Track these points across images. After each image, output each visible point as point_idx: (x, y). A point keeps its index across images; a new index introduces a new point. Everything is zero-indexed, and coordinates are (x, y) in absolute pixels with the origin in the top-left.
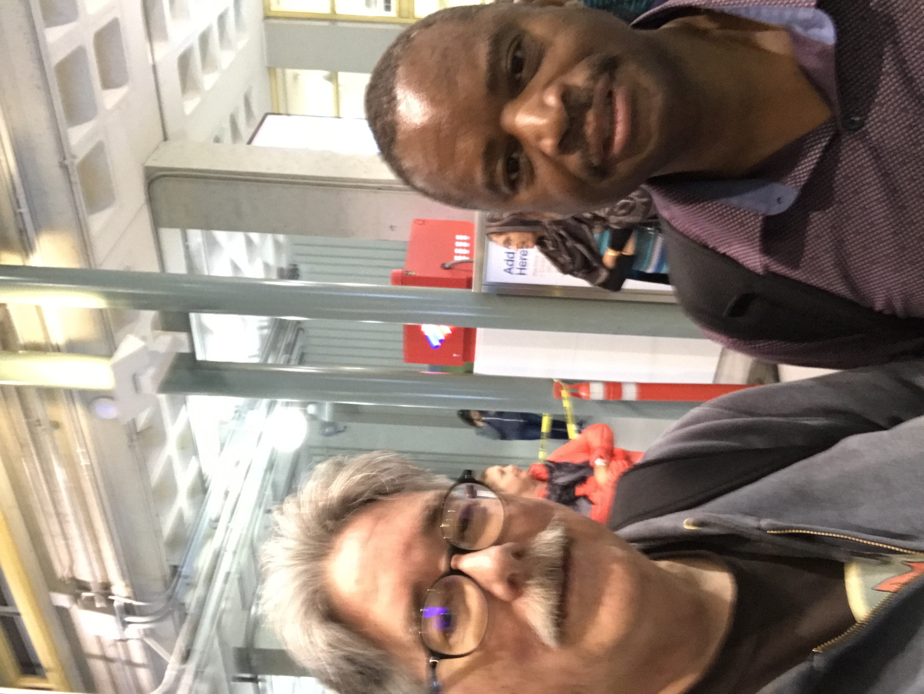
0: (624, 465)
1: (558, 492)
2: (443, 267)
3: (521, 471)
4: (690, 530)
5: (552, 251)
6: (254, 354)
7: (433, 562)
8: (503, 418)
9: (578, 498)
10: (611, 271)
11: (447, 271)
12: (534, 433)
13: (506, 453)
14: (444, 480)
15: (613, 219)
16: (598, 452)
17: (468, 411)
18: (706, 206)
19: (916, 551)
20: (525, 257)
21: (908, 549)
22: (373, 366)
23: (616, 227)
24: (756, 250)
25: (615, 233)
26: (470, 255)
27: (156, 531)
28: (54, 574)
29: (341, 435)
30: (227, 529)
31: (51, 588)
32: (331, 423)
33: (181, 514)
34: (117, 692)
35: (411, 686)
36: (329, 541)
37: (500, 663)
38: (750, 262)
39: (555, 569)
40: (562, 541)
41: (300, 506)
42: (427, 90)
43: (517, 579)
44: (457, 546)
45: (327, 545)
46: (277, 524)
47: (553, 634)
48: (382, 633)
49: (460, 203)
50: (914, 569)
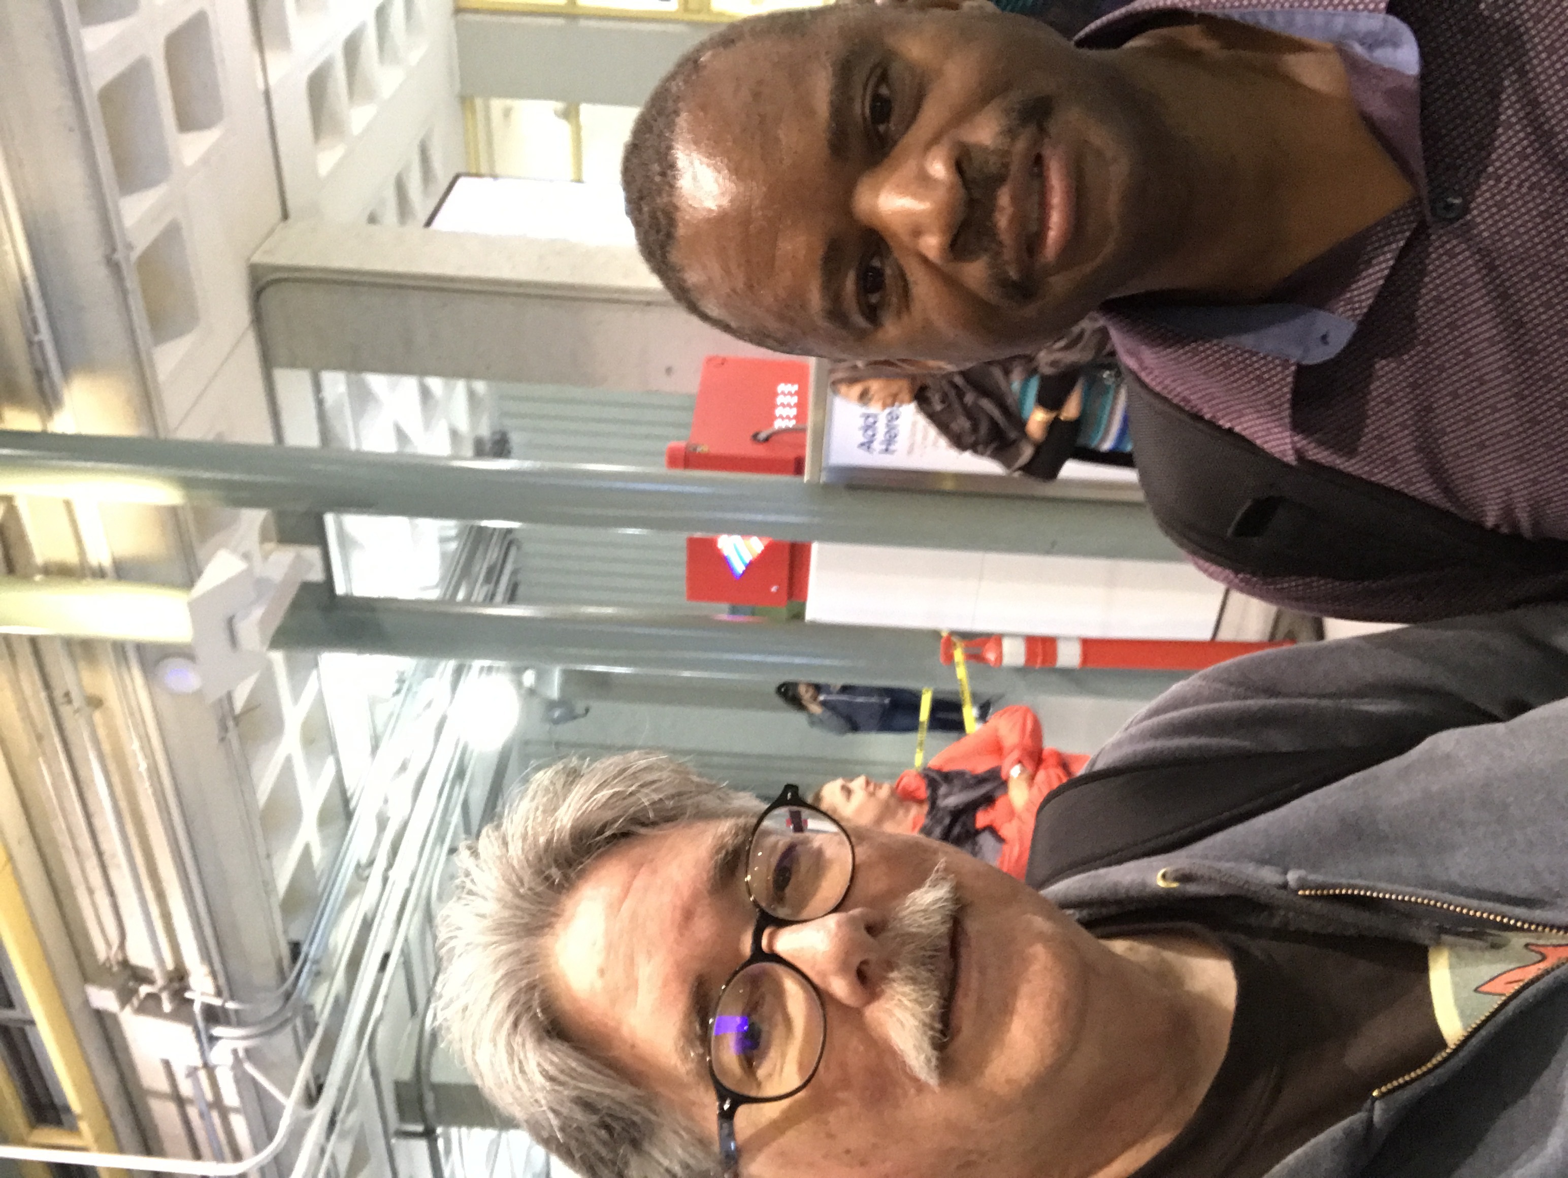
0: (1060, 777)
1: (947, 821)
2: (756, 439)
3: (877, 786)
4: (1169, 889)
5: (941, 412)
6: (432, 584)
7: (728, 940)
8: (853, 697)
9: (978, 832)
11: (762, 446)
12: (907, 721)
13: (859, 755)
14: (750, 802)
15: (1044, 357)
16: (1016, 754)
17: (794, 685)
18: (1196, 351)
20: (893, 423)
21: (1534, 923)
22: (633, 605)
23: (1049, 371)
24: (1283, 425)
25: (1046, 382)
26: (800, 418)
27: (266, 884)
28: (92, 954)
29: (576, 722)
30: (385, 880)
31: (86, 979)
32: (562, 702)
33: (306, 853)
34: (197, 1155)
35: (691, 1149)
36: (556, 902)
37: (843, 1110)
38: (1274, 443)
39: (935, 953)
40: (950, 906)
41: (505, 843)
42: (726, 153)
43: (870, 971)
44: (771, 912)
45: (552, 909)
46: (467, 874)
47: (934, 1062)
48: (642, 1059)
49: (782, 344)
50: (1543, 957)
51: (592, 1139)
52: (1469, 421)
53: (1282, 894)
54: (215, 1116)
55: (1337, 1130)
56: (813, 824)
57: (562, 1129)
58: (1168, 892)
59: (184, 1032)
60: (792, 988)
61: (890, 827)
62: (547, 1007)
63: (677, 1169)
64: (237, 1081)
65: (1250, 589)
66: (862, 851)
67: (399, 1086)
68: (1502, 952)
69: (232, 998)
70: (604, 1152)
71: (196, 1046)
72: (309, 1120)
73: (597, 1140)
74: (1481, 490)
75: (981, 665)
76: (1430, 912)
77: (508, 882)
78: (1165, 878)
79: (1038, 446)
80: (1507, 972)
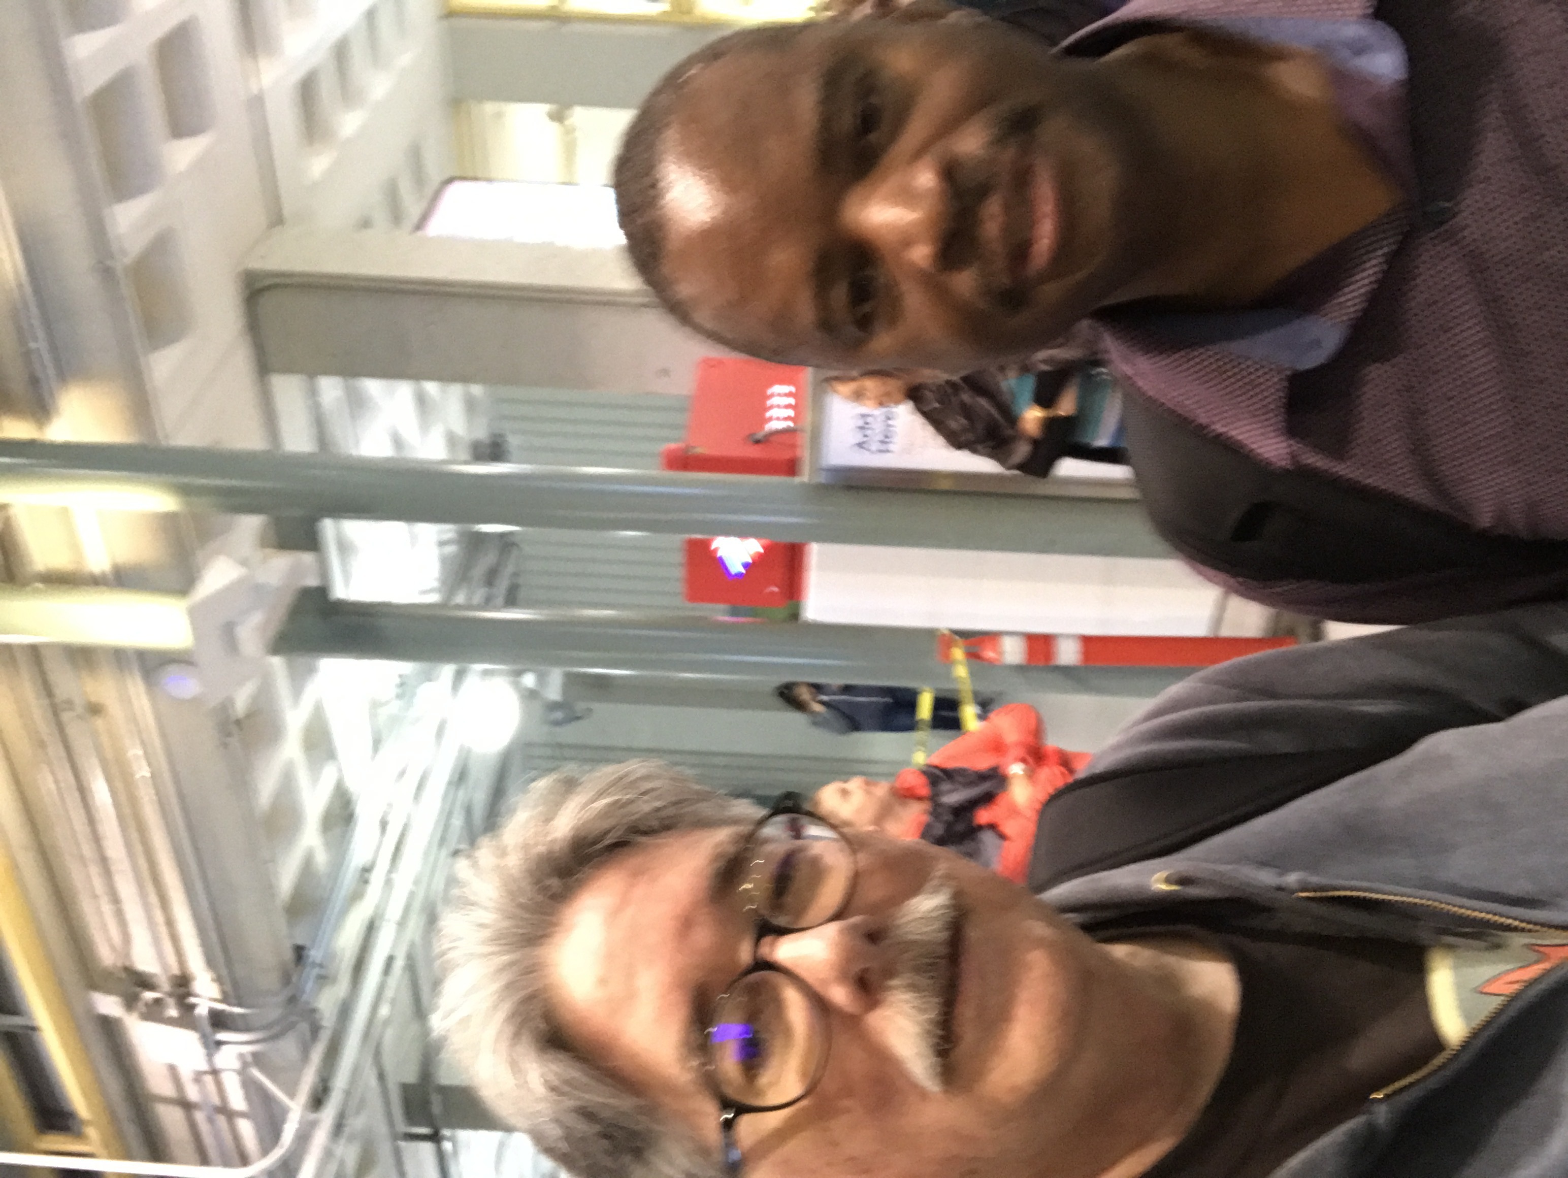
0: (1062, 776)
1: (949, 817)
4: (1170, 892)
5: (935, 410)
6: (428, 588)
7: (727, 947)
8: (852, 696)
9: (980, 828)
10: (1036, 443)
11: (760, 446)
12: (903, 719)
13: (858, 754)
14: (747, 809)
16: (1015, 752)
17: (792, 686)
18: (1190, 357)
19: (1547, 926)
20: (890, 422)
21: (1535, 924)
22: (632, 607)
23: (1045, 368)
24: (1276, 430)
25: (1042, 378)
27: (267, 885)
28: (98, 961)
29: (579, 723)
30: (388, 880)
31: (92, 986)
32: (564, 705)
33: (309, 859)
34: (205, 1160)
35: (694, 1158)
36: (556, 911)
37: (847, 1118)
38: (1268, 448)
39: (935, 961)
40: (950, 913)
41: (503, 853)
43: (871, 978)
44: (770, 921)
45: (551, 918)
47: (937, 1070)
48: (644, 1069)
49: (777, 355)
50: (1544, 958)
51: (595, 1149)
53: (1280, 896)
54: (222, 1121)
55: (1339, 1134)
56: (812, 831)
57: (565, 1139)
58: (1169, 896)
59: (191, 1038)
60: (791, 999)
62: (550, 1016)
64: (244, 1086)
66: (862, 858)
67: (405, 1089)
68: (1502, 952)
69: (240, 1004)
71: (202, 1052)
72: (315, 1125)
73: (600, 1150)
74: (1477, 490)
75: (981, 663)
78: (1168, 881)
79: (1035, 443)
80: (1508, 972)
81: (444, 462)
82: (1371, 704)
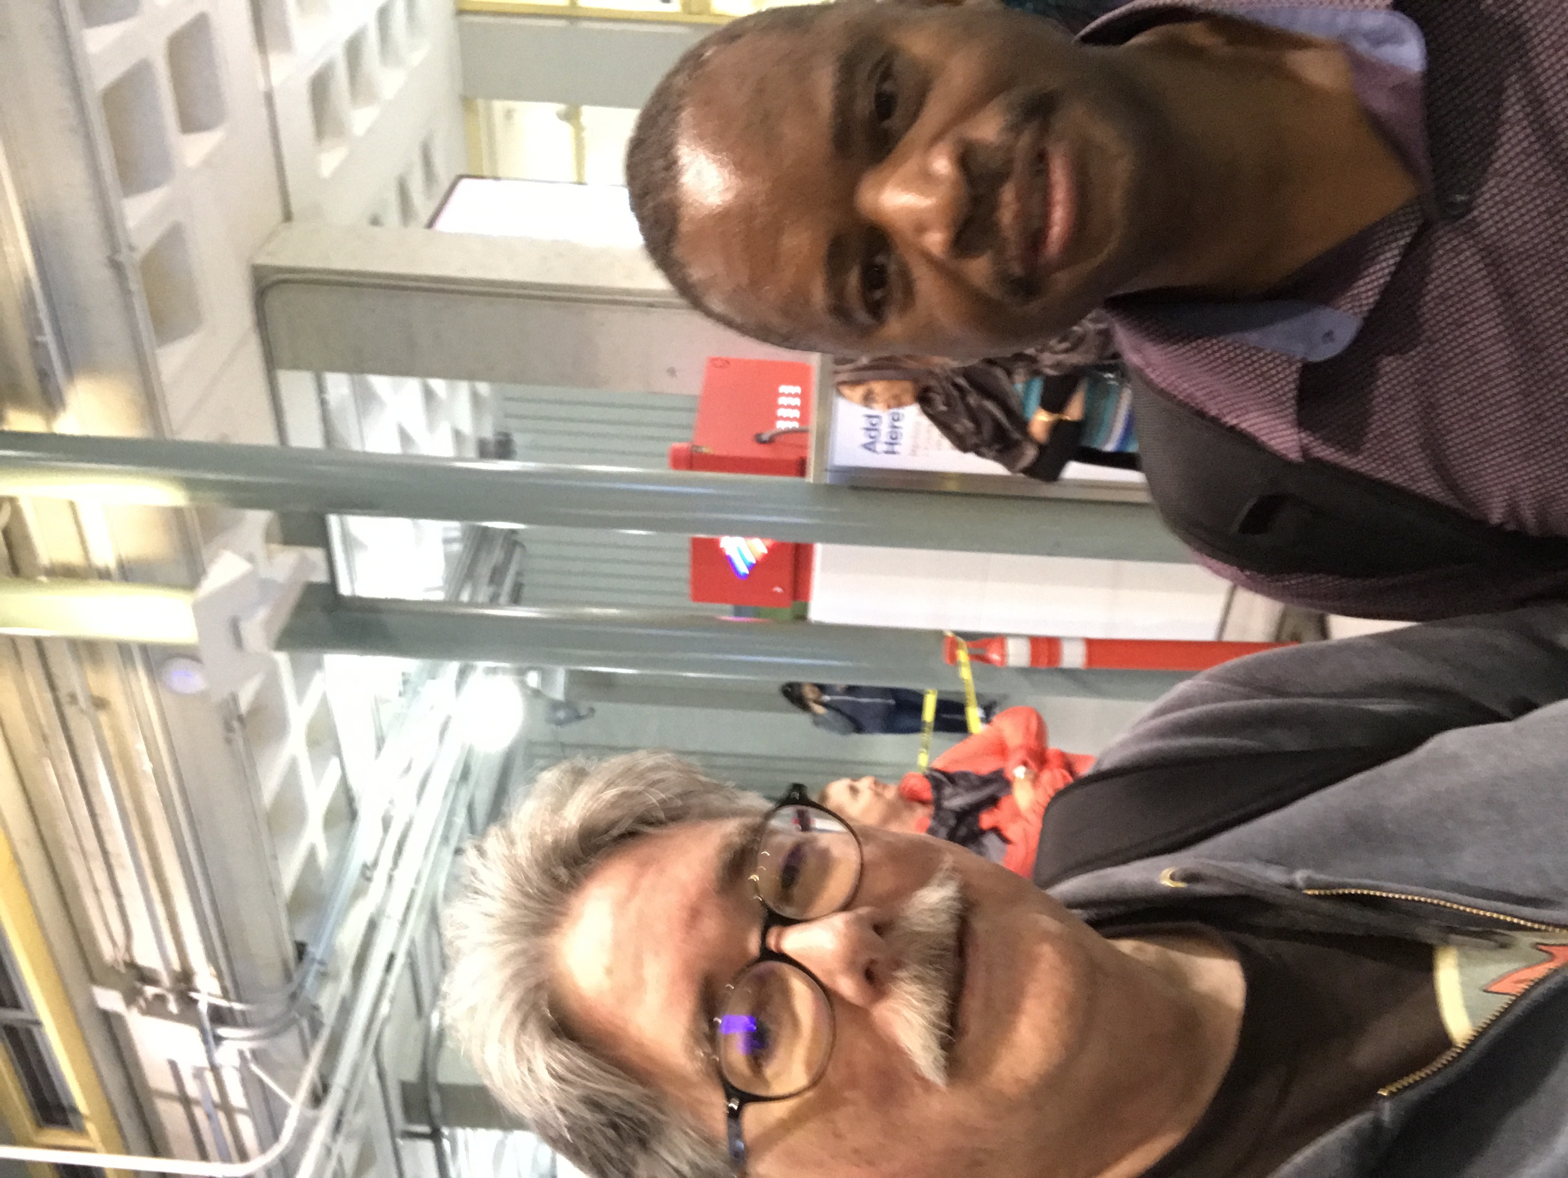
0: (1064, 777)
1: (952, 822)
2: (759, 440)
3: (885, 787)
4: (1176, 889)
5: (943, 413)
6: (436, 586)
7: (735, 938)
8: (857, 697)
9: (983, 832)
11: (765, 447)
12: (908, 722)
13: (862, 756)
14: (755, 801)
15: (1047, 359)
16: (1020, 755)
17: (799, 685)
18: (1202, 347)
19: (1556, 926)
20: (897, 424)
21: (1542, 923)
22: (637, 606)
23: (1051, 372)
24: (1288, 422)
25: (1049, 383)
26: (803, 419)
27: (271, 883)
28: (99, 956)
29: (582, 723)
30: (390, 879)
31: (93, 980)
32: (567, 704)
33: (312, 855)
34: (204, 1156)
35: (701, 1150)
36: (563, 902)
37: (850, 1109)
38: (1278, 440)
39: (943, 953)
40: (957, 905)
41: (512, 842)
42: (730, 149)
43: (878, 970)
44: (777, 911)
45: (558, 908)
46: (474, 873)
47: (943, 1061)
48: (650, 1059)
49: (787, 341)
50: (1552, 957)
51: (599, 1139)
52: (1474, 418)
53: (1288, 893)
54: (221, 1117)
55: (1344, 1131)
56: (820, 823)
57: (570, 1129)
58: (1175, 892)
59: (191, 1033)
60: (799, 988)
61: (895, 828)
62: (556, 1005)
63: (685, 1169)
64: (244, 1082)
65: (1255, 587)
66: (869, 850)
67: (405, 1087)
68: (1511, 951)
69: (240, 1000)
70: (614, 1153)
71: (201, 1047)
72: (314, 1122)
73: (604, 1140)
74: (1489, 487)
75: (986, 665)
76: (1438, 910)
77: (516, 881)
78: (1172, 878)
79: (1042, 448)
80: (1517, 971)
81: (448, 459)
82: (1379, 703)
